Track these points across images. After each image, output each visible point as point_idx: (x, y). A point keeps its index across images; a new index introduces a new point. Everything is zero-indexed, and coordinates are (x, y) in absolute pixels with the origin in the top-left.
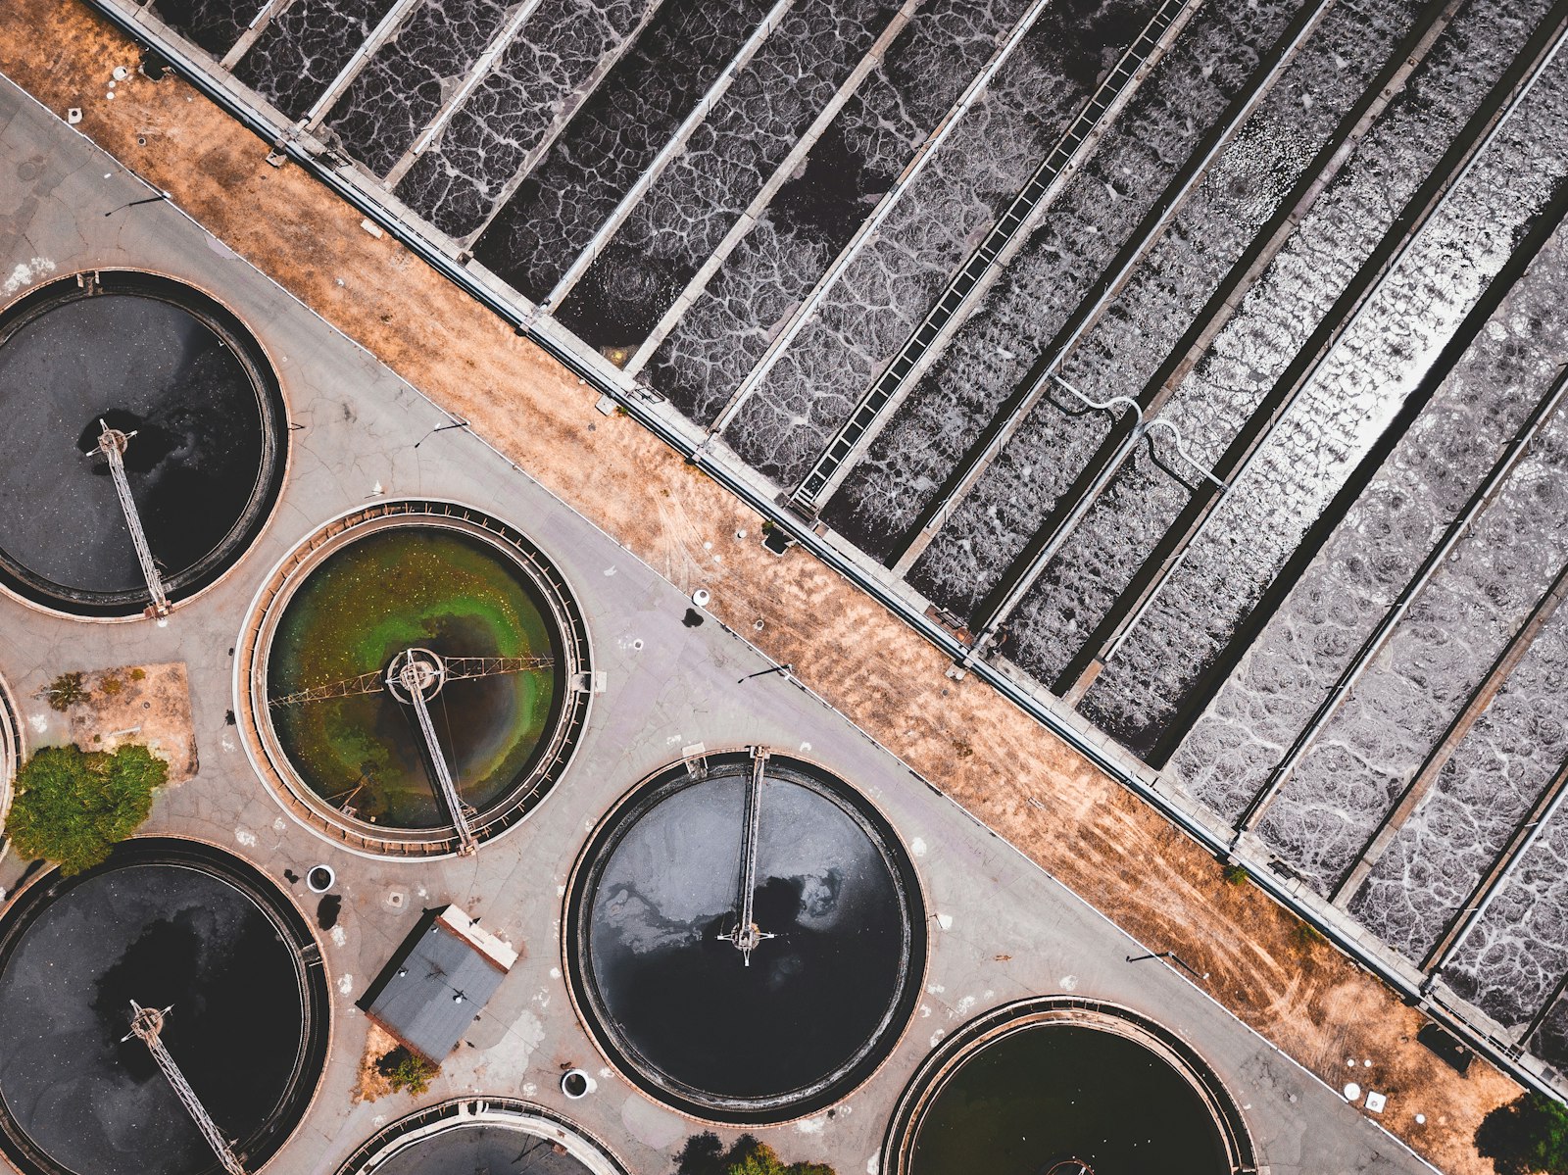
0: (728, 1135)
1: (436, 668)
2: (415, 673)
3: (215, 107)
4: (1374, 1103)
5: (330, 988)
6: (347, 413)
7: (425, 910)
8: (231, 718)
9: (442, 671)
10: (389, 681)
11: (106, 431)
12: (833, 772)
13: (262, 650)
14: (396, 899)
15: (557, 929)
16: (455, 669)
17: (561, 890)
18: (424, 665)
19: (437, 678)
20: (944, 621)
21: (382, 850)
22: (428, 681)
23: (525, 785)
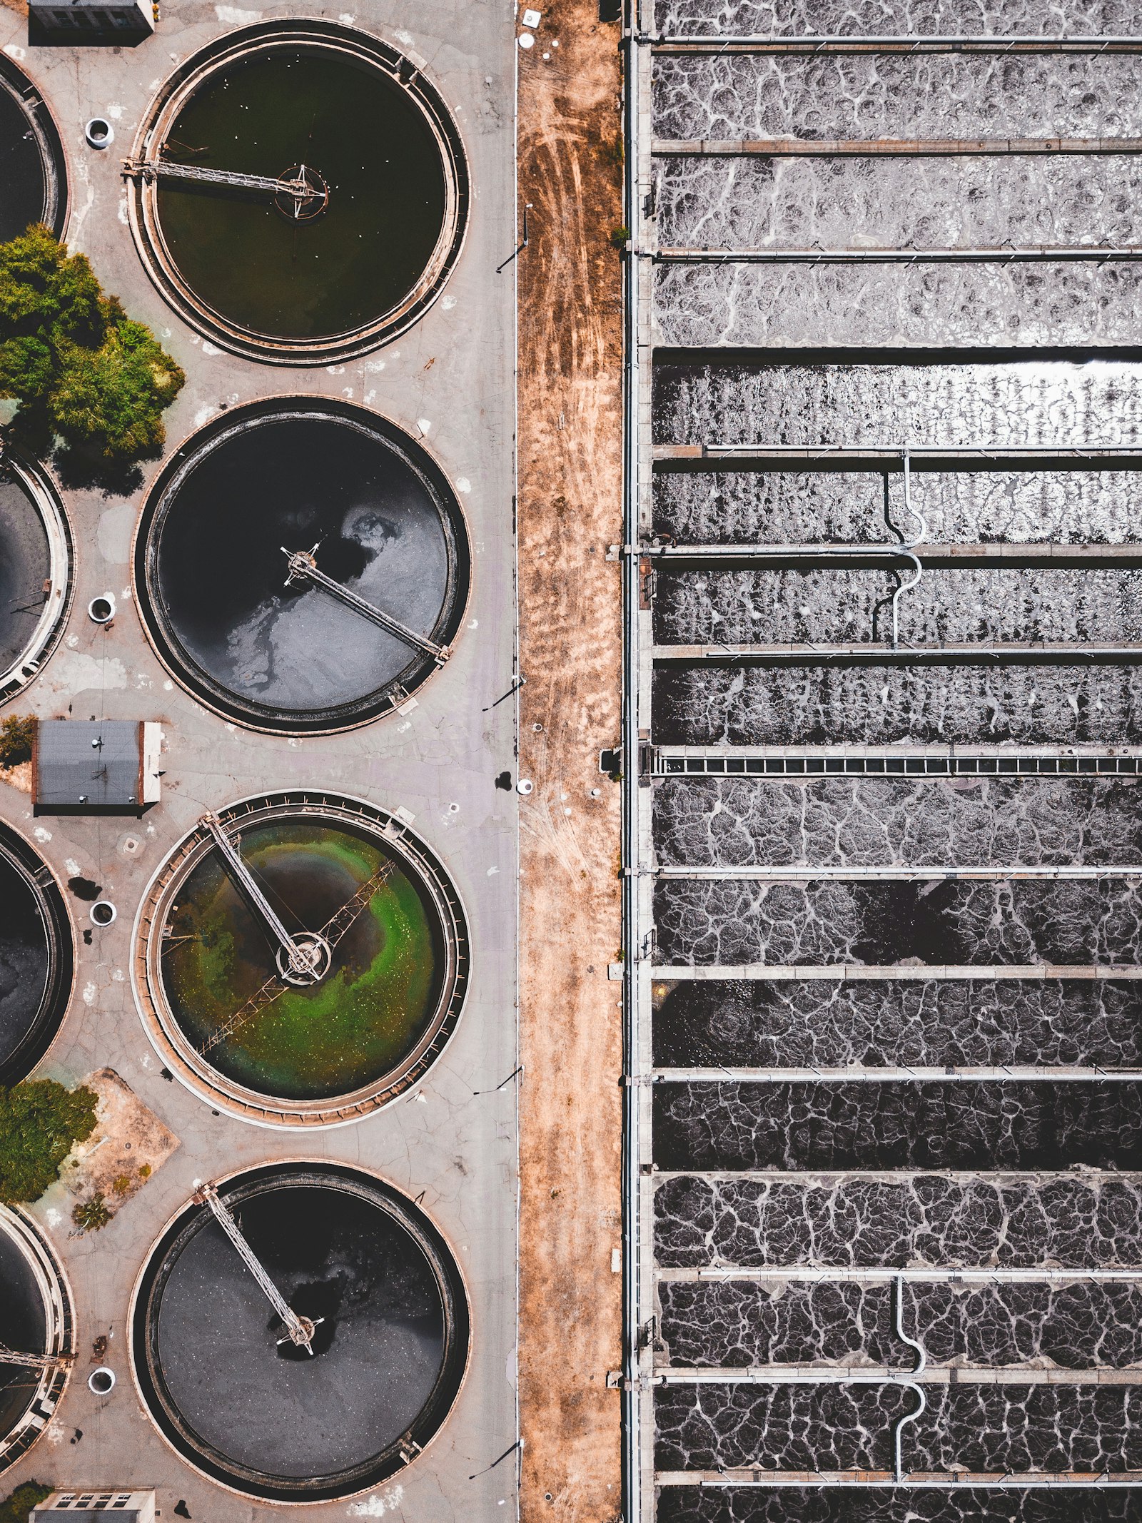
0: (151, 471)
1: (315, 941)
2: (301, 955)
3: (619, 1461)
4: (530, 19)
5: (31, 844)
6: (461, 1167)
7: (140, 817)
8: (167, 1074)
9: (322, 942)
10: (285, 976)
11: (307, 1343)
12: (471, 590)
13: (234, 1091)
14: (131, 846)
15: (201, 709)
16: (331, 934)
17: (231, 727)
18: (307, 946)
19: (322, 948)
20: (645, 590)
21: (158, 884)
22: (317, 957)
23: (286, 813)
